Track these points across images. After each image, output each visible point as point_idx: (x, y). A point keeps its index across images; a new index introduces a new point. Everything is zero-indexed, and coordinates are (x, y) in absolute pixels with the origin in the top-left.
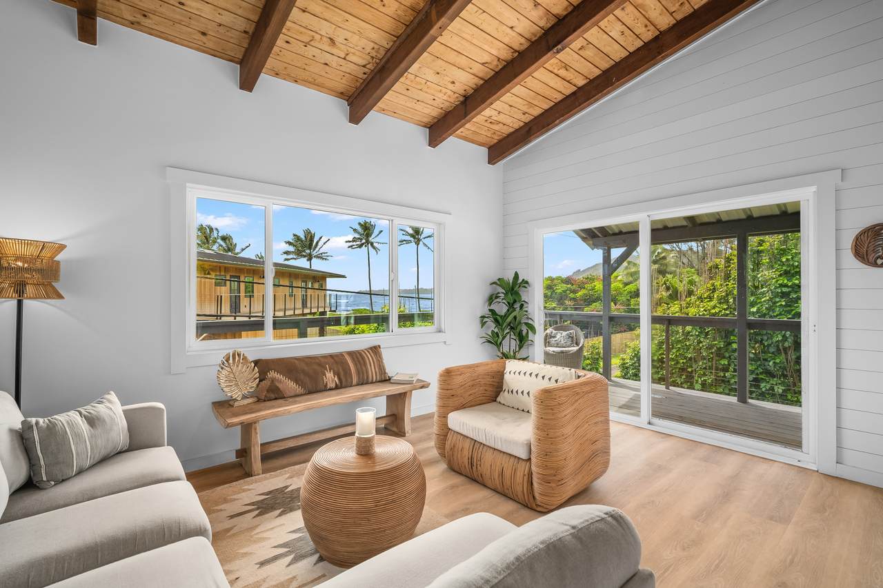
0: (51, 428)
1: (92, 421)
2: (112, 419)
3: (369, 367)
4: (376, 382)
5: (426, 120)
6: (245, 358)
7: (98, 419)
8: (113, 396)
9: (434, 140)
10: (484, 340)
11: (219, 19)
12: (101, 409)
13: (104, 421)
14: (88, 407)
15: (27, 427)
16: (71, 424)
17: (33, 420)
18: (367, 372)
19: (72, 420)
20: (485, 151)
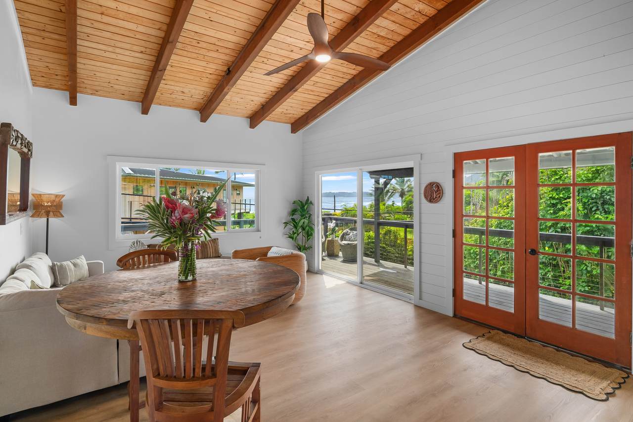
0: (61, 266)
1: (75, 265)
2: (82, 265)
3: (209, 249)
4: (213, 257)
5: (247, 115)
6: (142, 244)
7: (77, 264)
8: (83, 257)
9: (253, 125)
10: (287, 236)
11: (129, 90)
12: (78, 261)
13: (79, 265)
14: (74, 260)
15: (54, 265)
16: (68, 266)
17: (56, 263)
18: (207, 252)
19: (67, 264)
20: (289, 126)
